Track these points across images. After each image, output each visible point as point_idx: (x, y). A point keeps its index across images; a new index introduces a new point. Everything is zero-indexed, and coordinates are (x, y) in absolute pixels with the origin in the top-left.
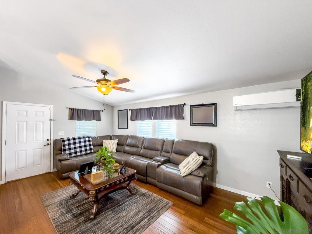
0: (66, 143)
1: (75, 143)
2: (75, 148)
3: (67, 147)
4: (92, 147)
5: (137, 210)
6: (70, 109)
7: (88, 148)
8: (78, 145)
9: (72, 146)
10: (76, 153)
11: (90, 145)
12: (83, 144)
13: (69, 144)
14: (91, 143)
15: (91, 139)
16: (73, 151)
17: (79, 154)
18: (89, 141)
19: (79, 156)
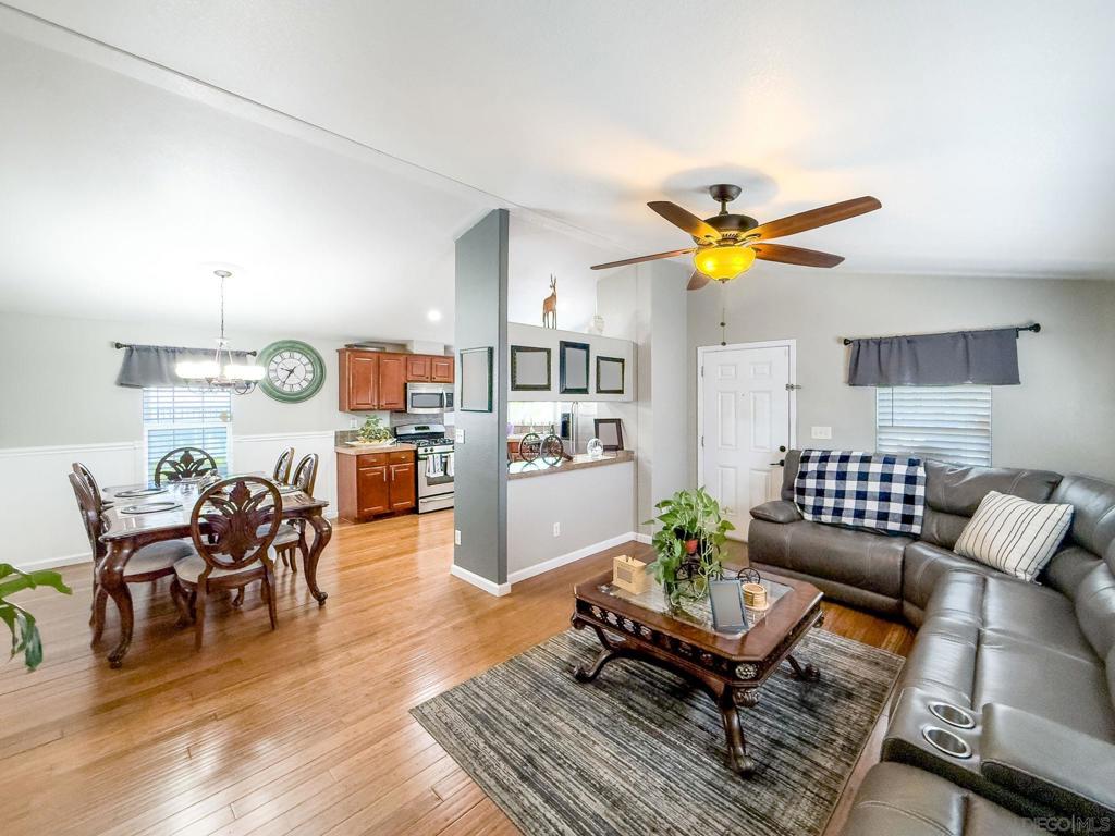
0: (812, 467)
1: (842, 476)
2: (840, 494)
3: (811, 483)
4: (919, 510)
5: (622, 789)
6: (846, 342)
7: (896, 508)
8: (851, 485)
9: (831, 484)
10: (838, 512)
11: (909, 500)
12: (874, 487)
13: (821, 475)
14: (920, 491)
15: (920, 472)
16: (829, 502)
17: (848, 520)
18: (911, 480)
19: (846, 527)
